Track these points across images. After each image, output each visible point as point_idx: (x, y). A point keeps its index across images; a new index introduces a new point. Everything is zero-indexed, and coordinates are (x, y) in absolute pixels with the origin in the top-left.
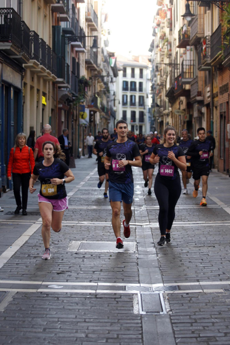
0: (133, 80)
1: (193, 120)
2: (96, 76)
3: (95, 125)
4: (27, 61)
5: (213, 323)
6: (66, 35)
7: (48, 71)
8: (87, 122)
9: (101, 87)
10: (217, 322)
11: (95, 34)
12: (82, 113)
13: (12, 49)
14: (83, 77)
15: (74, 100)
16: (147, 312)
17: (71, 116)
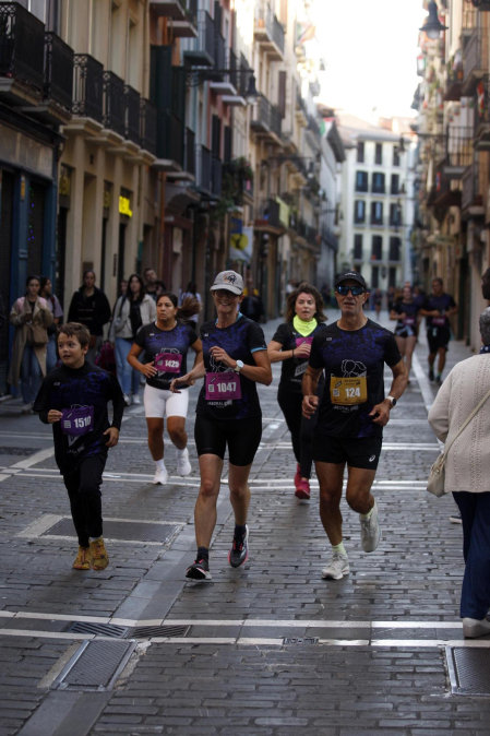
0: (378, 169)
1: (471, 258)
2: (280, 159)
3: (277, 262)
4: (62, 119)
5: (195, 719)
6: (193, 67)
7: (130, 142)
8: (246, 255)
9: (298, 182)
10: (205, 717)
11: (280, 67)
12: (237, 236)
13: (15, 92)
14: (242, 160)
15: (213, 208)
16: (70, 685)
17: (206, 243)
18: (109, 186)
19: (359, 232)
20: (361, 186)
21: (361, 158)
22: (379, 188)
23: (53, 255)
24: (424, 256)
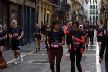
0: (94, 5)
2: (76, 4)
7: (48, 2)
8: (70, 20)
9: (79, 7)
12: (68, 17)
14: (69, 4)
15: (64, 12)
17: (63, 18)
18: (45, 9)
19: (91, 15)
20: (91, 8)
21: (91, 3)
22: (94, 8)
23: (36, 20)
24: (101, 19)
